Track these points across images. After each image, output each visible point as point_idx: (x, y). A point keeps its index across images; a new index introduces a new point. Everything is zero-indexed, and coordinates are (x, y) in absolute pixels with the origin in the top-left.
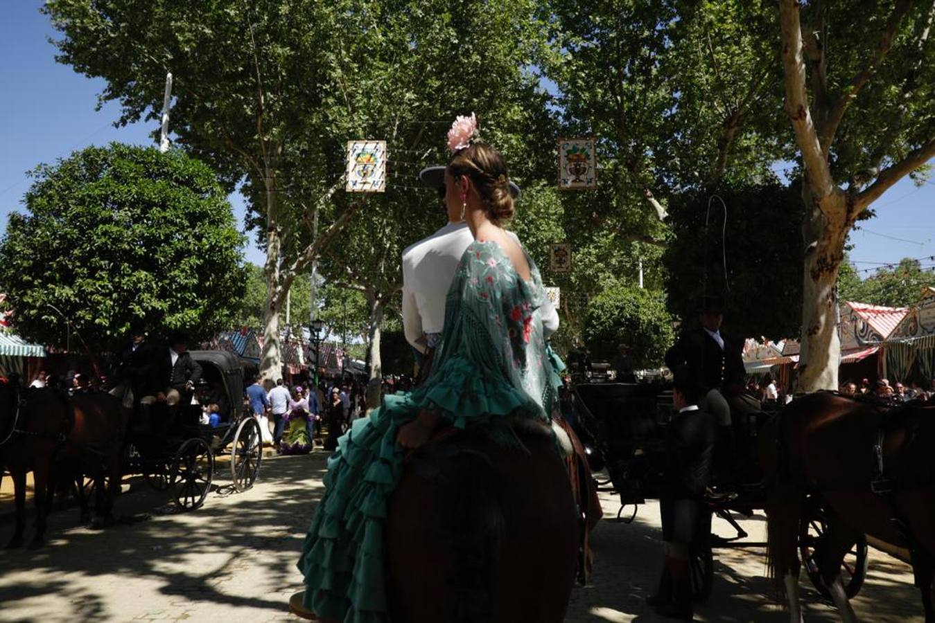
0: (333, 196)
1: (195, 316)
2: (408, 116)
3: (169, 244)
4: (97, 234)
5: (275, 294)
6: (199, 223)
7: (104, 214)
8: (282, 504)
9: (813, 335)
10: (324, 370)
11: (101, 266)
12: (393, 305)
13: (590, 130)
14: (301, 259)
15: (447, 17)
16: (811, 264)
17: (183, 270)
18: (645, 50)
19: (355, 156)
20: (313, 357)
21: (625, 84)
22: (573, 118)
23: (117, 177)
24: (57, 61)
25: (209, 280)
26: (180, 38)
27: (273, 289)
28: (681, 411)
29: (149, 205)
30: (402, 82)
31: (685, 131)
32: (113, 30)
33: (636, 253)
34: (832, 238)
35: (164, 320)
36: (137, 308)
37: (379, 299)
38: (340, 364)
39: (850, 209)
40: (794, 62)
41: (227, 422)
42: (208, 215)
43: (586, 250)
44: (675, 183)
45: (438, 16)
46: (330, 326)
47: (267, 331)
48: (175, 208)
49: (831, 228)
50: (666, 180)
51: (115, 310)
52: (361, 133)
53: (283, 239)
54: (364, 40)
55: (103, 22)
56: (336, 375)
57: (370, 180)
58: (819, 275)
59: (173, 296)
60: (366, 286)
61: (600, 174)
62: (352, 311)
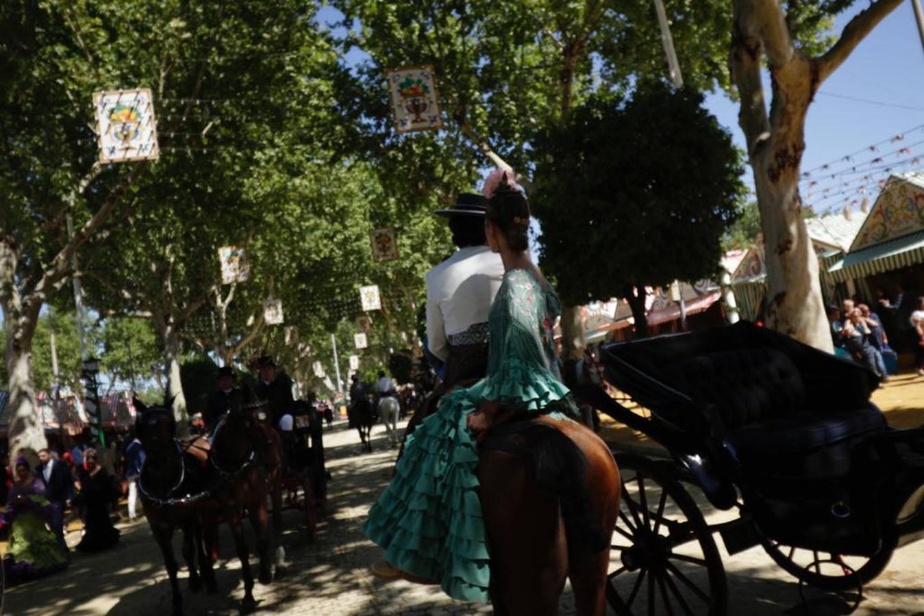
0: (87, 189)
5: (17, 328)
9: (786, 252)
10: (113, 423)
12: (188, 333)
14: (50, 273)
16: (766, 161)
19: (106, 113)
20: (93, 408)
27: (13, 321)
37: (170, 324)
38: (133, 413)
39: (815, 79)
46: (115, 374)
53: (18, 250)
56: (130, 426)
57: (134, 143)
58: (779, 174)
60: (152, 311)
62: (139, 352)
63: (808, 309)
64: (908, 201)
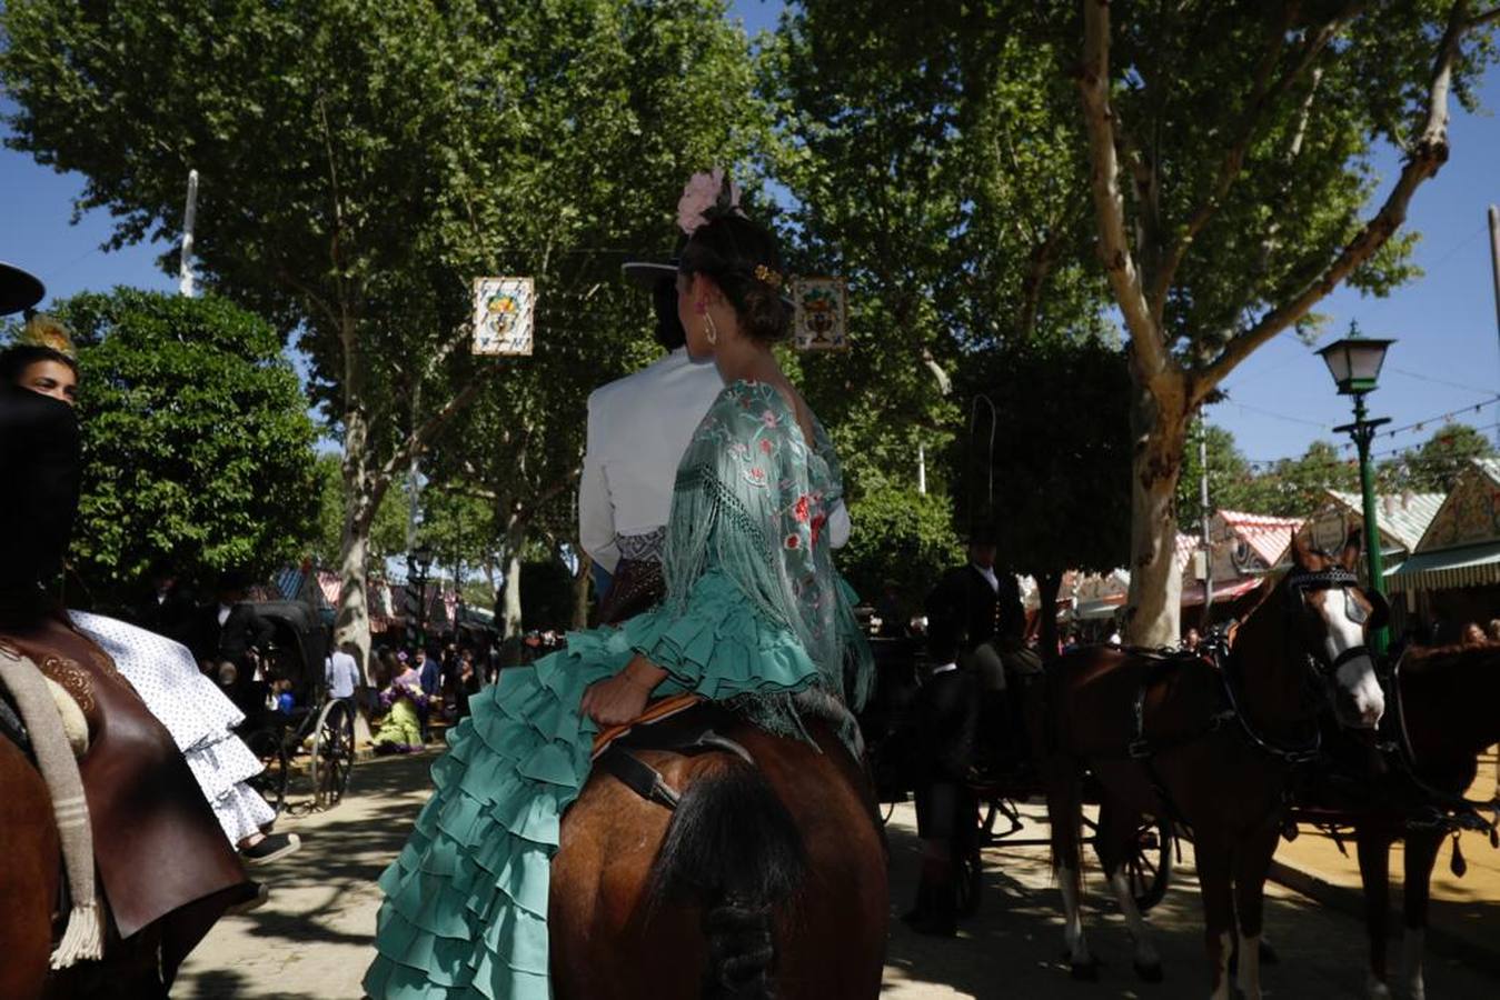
0: (449, 357)
1: (247, 547)
2: (566, 239)
3: (210, 441)
4: (99, 427)
5: (358, 508)
6: (254, 408)
7: (113, 396)
8: (391, 825)
9: (1147, 565)
10: (425, 625)
11: (105, 474)
12: (539, 521)
13: (839, 257)
14: (400, 454)
15: (623, 94)
16: (1141, 466)
17: (230, 480)
18: (918, 145)
19: (486, 300)
20: (413, 606)
21: (890, 190)
22: (814, 240)
23: (126, 338)
24: (7, 146)
25: (268, 494)
26: (214, 119)
27: (355, 501)
28: (936, 671)
29: (177, 382)
30: (557, 189)
31: (980, 262)
32: (100, 101)
33: (913, 438)
34: (1168, 432)
35: (201, 554)
36: (160, 536)
37: (517, 512)
38: (451, 614)
39: (1189, 391)
40: (1107, 192)
41: (304, 705)
42: (268, 397)
43: (838, 433)
44: (967, 339)
45: (610, 93)
47: (346, 566)
48: (218, 386)
49: (1165, 416)
50: (953, 332)
51: (125, 540)
52: (493, 262)
53: (370, 423)
54: (499, 128)
55: (84, 88)
56: (445, 632)
57: (509, 336)
58: (1151, 482)
59: (214, 518)
60: (496, 492)
61: (854, 324)
62: (469, 529)
63: (1157, 630)
64: (1483, 501)
